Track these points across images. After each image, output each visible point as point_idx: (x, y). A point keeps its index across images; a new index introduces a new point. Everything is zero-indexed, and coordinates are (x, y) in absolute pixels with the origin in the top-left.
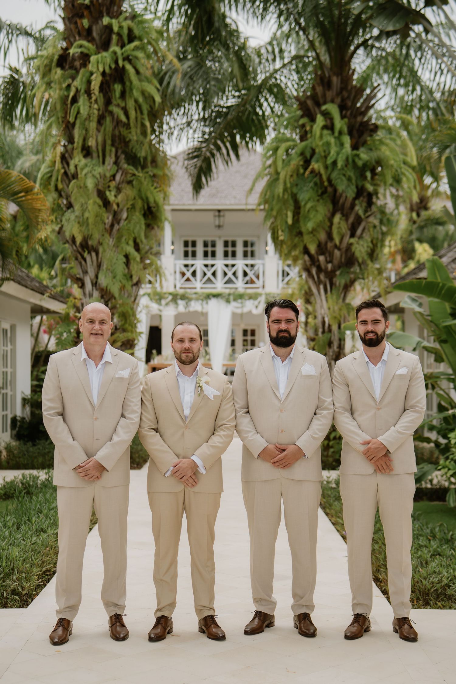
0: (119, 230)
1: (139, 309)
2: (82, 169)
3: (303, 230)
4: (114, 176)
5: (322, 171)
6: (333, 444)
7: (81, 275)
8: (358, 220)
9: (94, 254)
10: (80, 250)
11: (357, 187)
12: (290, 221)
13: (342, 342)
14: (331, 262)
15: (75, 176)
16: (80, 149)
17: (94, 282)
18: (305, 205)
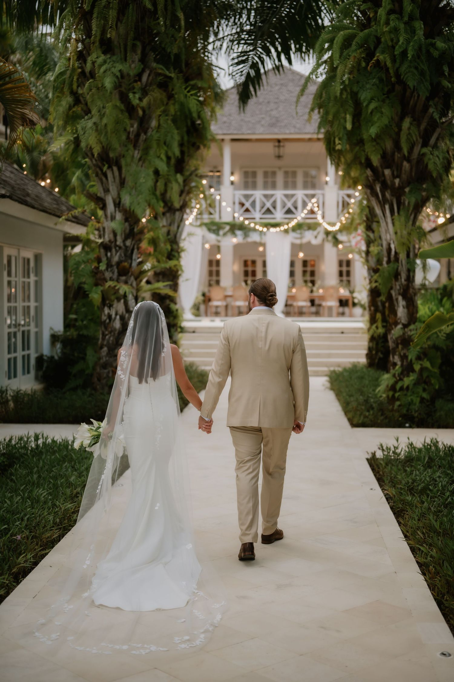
0: (146, 140)
1: (183, 237)
2: (100, 66)
3: (365, 137)
4: (139, 76)
5: (389, 64)
6: (399, 395)
7: (101, 194)
8: (433, 125)
9: (115, 169)
10: (100, 164)
11: (431, 84)
12: (349, 126)
13: (411, 274)
14: (398, 176)
15: (92, 75)
16: (97, 44)
17: (117, 201)
18: (367, 106)
